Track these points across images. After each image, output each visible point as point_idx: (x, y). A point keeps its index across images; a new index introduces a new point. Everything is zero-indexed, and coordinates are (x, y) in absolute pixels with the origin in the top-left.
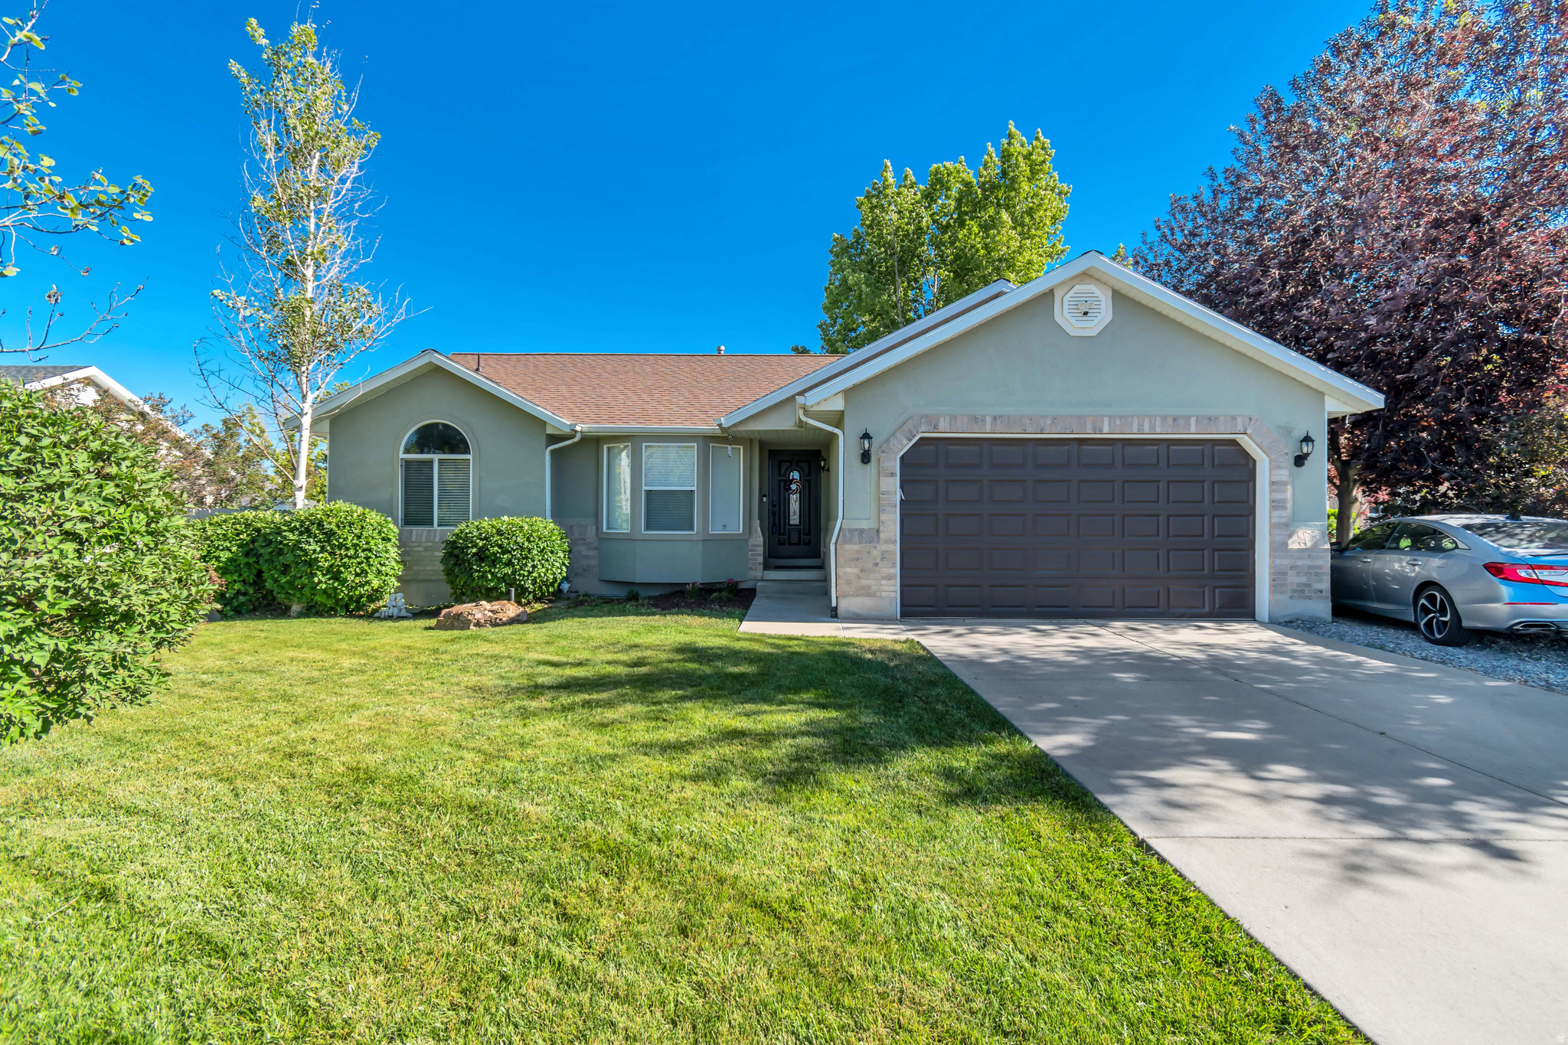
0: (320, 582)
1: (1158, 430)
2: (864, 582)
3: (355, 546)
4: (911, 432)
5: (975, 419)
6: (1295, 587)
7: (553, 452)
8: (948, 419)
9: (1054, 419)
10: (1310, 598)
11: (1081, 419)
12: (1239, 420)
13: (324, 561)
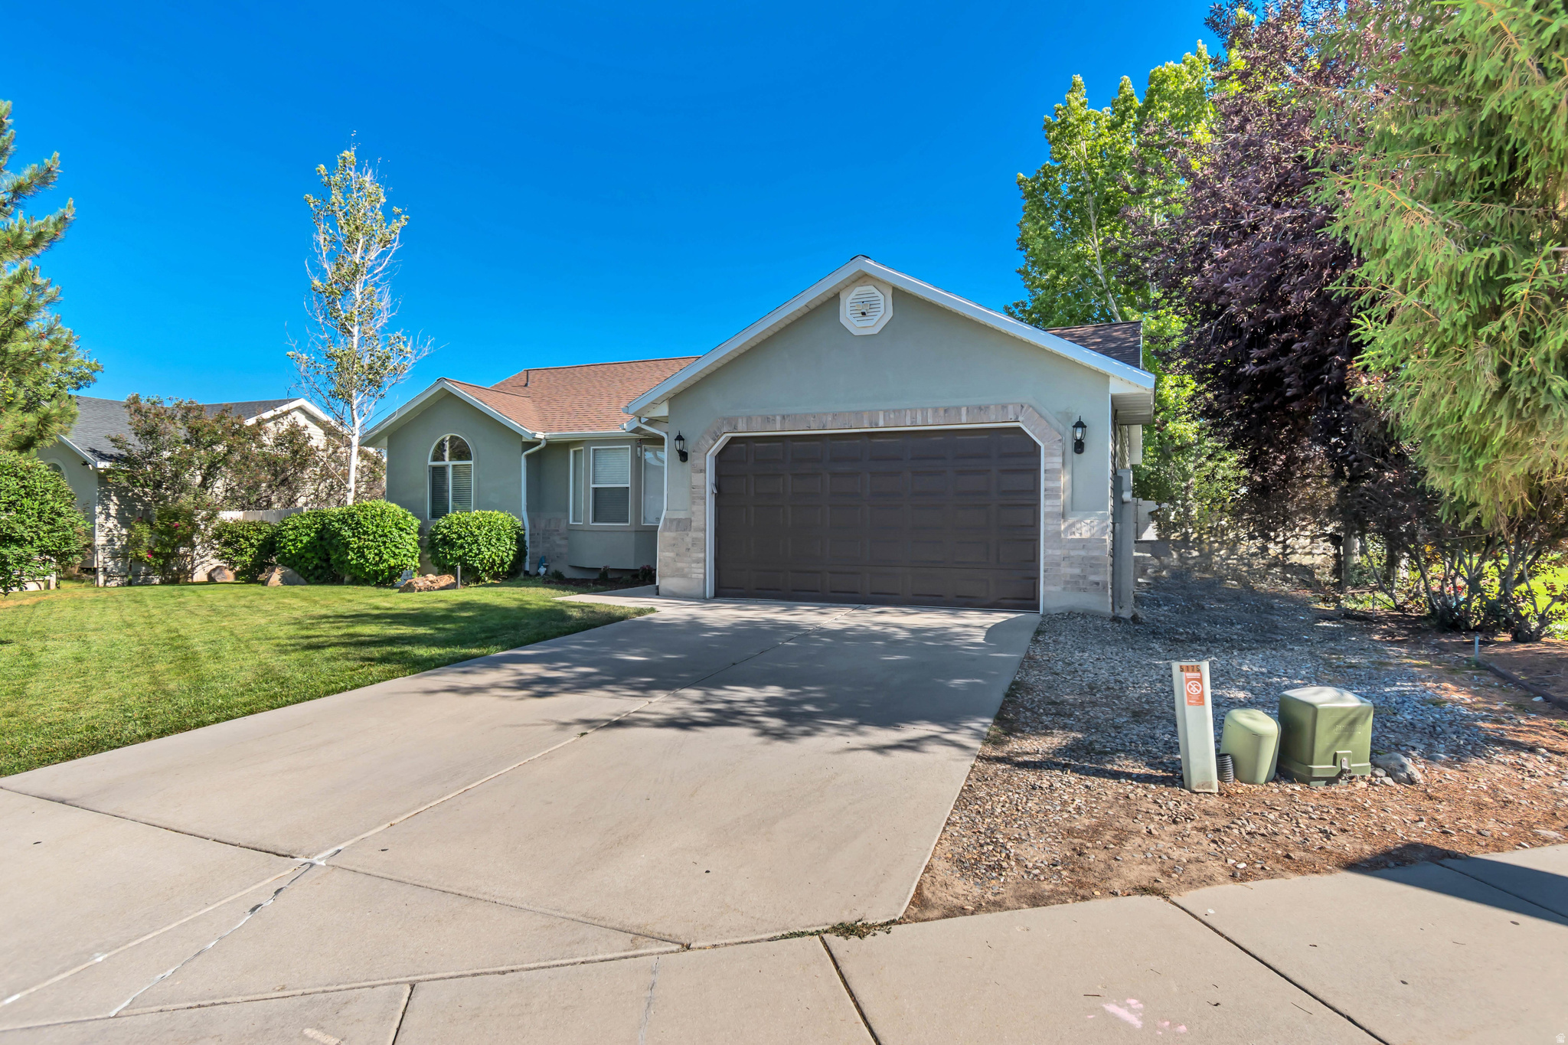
0: (352, 559)
1: (930, 421)
2: (680, 565)
3: (374, 533)
4: (715, 433)
5: (768, 420)
6: (1068, 579)
7: (528, 457)
8: (745, 420)
9: (835, 415)
10: (1085, 590)
11: (858, 414)
12: (1010, 408)
13: (355, 544)
